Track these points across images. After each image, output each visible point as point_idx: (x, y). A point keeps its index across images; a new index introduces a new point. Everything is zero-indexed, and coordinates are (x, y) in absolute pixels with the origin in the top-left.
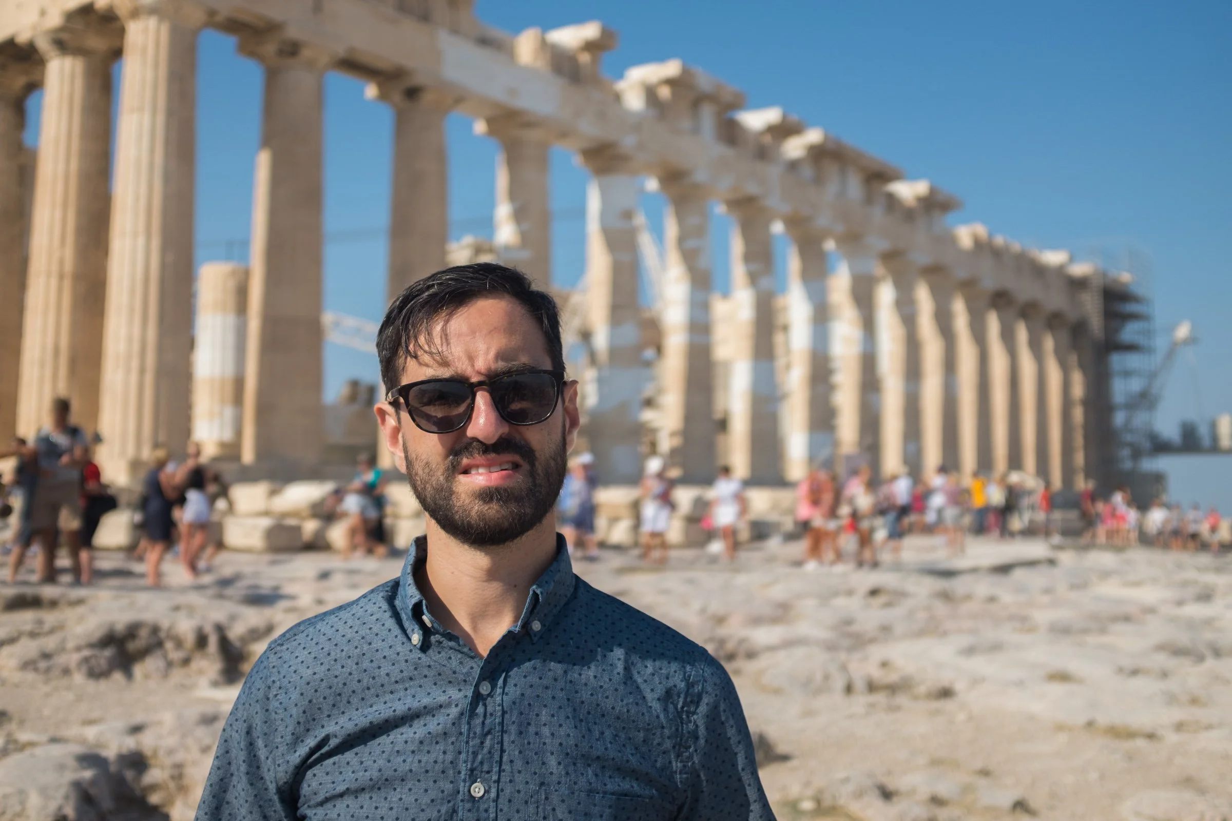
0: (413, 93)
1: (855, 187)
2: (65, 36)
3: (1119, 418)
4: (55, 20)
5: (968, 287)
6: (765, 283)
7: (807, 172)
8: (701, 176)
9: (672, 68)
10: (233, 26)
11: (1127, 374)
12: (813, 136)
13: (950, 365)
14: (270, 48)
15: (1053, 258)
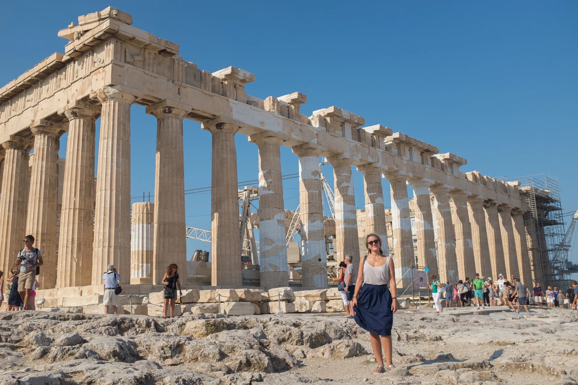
0: (220, 126)
1: (417, 157)
2: (77, 110)
3: (551, 256)
4: (73, 104)
5: (473, 198)
6: (378, 200)
7: (395, 151)
8: (347, 155)
9: (331, 109)
10: (144, 102)
11: (553, 235)
12: (396, 135)
13: (467, 234)
14: (160, 110)
15: (512, 184)
